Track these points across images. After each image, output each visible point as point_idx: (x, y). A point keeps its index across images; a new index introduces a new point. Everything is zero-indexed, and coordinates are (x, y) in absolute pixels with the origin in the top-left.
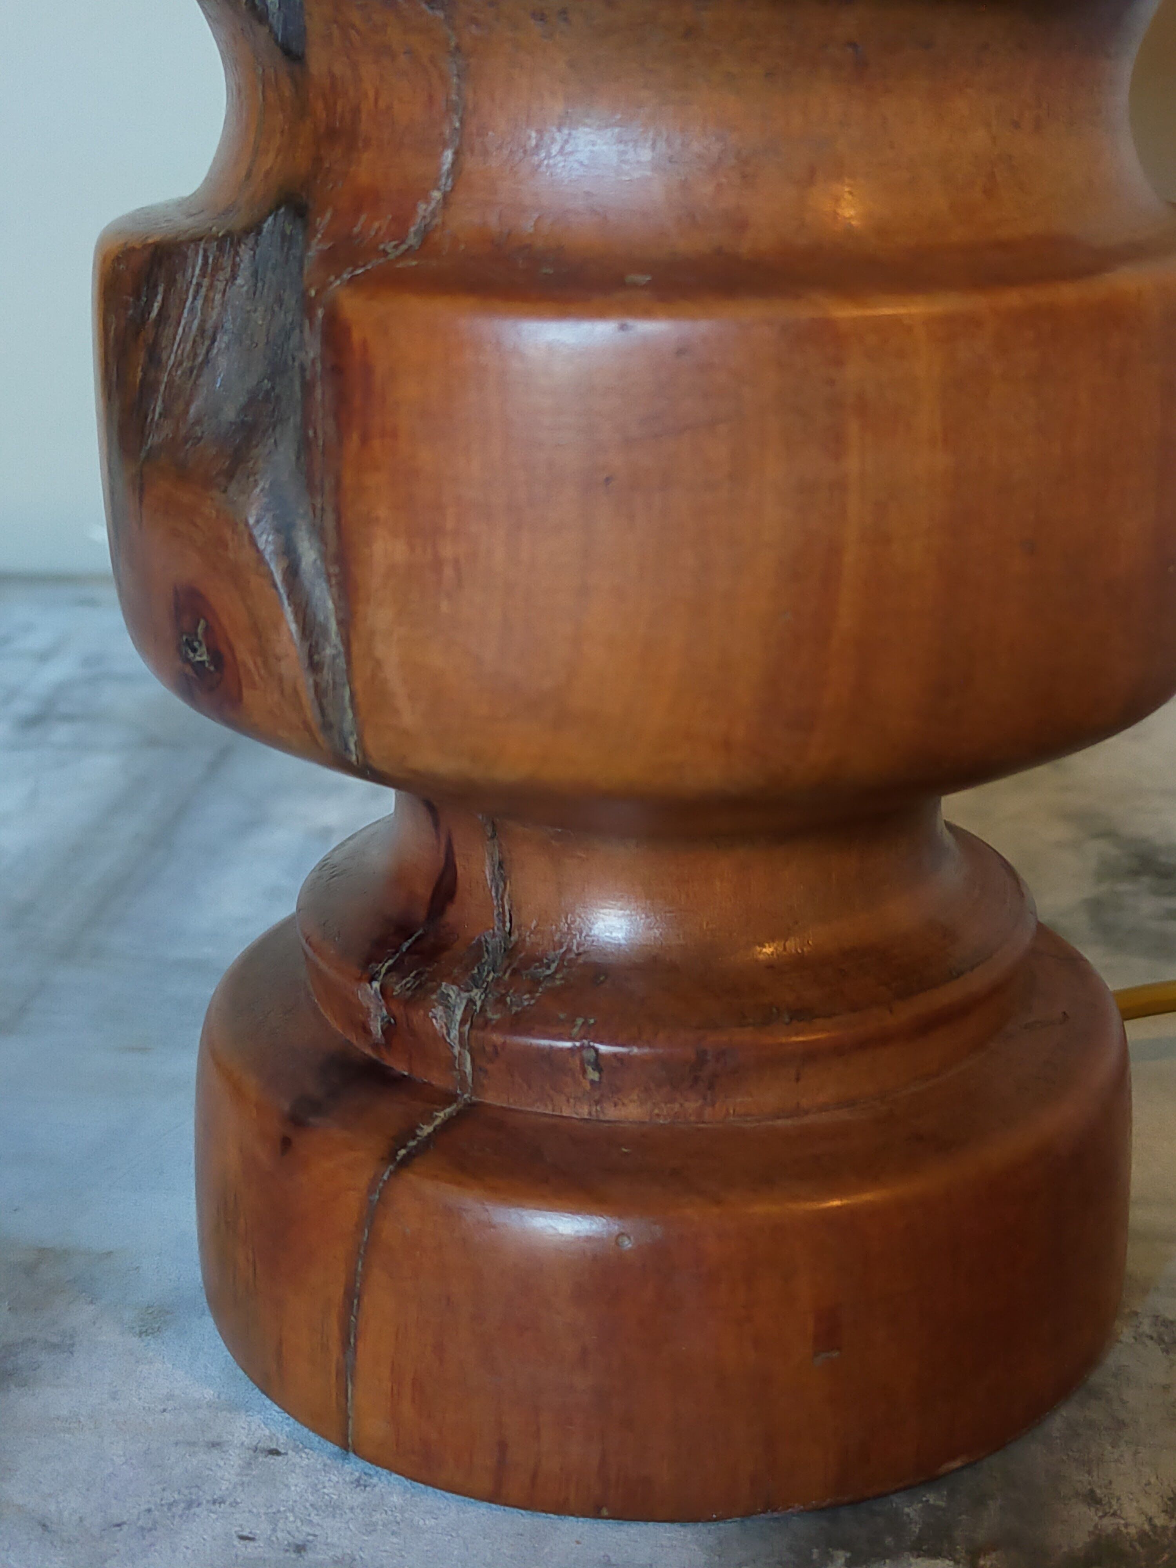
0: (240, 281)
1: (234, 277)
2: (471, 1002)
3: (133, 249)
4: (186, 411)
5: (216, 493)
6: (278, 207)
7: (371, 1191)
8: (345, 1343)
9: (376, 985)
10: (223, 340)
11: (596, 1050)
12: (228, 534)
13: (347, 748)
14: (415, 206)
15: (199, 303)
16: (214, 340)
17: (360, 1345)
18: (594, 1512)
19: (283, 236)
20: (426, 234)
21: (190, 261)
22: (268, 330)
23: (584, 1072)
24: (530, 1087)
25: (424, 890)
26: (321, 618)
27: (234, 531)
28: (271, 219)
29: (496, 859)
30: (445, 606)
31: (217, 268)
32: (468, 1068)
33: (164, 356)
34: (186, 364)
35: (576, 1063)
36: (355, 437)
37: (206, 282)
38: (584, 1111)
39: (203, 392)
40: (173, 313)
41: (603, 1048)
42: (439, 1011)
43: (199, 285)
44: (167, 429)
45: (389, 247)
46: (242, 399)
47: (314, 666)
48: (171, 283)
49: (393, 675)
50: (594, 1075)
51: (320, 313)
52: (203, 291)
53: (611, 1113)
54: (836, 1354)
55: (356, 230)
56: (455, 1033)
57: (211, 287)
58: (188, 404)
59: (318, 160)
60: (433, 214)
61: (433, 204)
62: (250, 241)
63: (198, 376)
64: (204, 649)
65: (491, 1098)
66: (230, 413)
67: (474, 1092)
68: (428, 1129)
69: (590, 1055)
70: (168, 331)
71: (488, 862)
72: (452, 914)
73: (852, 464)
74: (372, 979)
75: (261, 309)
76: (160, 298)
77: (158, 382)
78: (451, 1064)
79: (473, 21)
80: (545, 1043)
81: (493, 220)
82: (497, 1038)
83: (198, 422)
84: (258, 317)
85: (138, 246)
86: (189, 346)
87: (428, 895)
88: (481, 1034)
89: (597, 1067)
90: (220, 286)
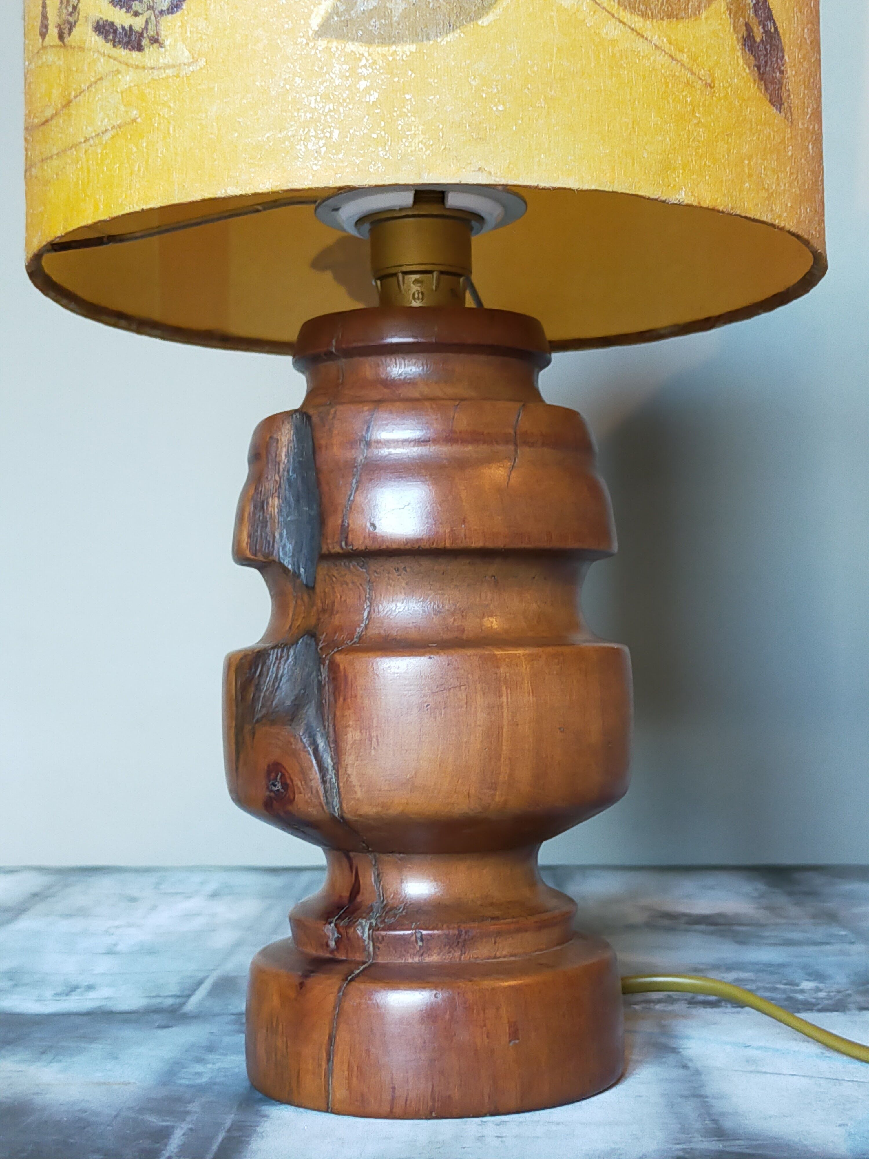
0: (290, 660)
1: (288, 658)
2: (371, 924)
3: (248, 655)
4: (272, 704)
5: (288, 727)
6: (304, 635)
7: (339, 992)
8: (328, 1060)
9: (332, 925)
10: (284, 680)
11: (421, 933)
12: (292, 740)
13: (334, 811)
14: (355, 630)
15: (275, 669)
16: (281, 680)
17: (335, 1058)
18: (429, 1117)
19: (307, 644)
20: (360, 638)
21: (271, 655)
22: (302, 674)
23: (417, 942)
24: (396, 952)
25: (346, 894)
26: (326, 765)
27: (295, 738)
28: (301, 640)
29: (376, 874)
30: (373, 753)
31: (281, 657)
32: (371, 949)
34: (270, 689)
35: (413, 938)
36: (341, 699)
37: (278, 662)
38: (416, 959)
39: (278, 697)
40: (265, 673)
41: (424, 932)
42: (359, 928)
44: (264, 711)
45: (348, 642)
46: (293, 698)
47: (324, 782)
48: (264, 663)
49: (354, 779)
50: (420, 944)
51: (327, 662)
52: (276, 664)
53: (427, 959)
54: (517, 1041)
55: (335, 638)
56: (366, 935)
57: (279, 663)
58: (272, 702)
59: (319, 619)
60: (362, 631)
61: (361, 628)
62: (294, 646)
63: (276, 692)
64: (280, 784)
65: (380, 960)
66: (288, 703)
67: (373, 959)
68: (357, 972)
69: (419, 935)
70: (263, 680)
71: (373, 876)
72: (359, 899)
73: (504, 699)
74: (330, 923)
75: (298, 669)
76: (260, 669)
77: (259, 697)
78: (365, 949)
79: (375, 571)
80: (401, 933)
81: (382, 632)
82: (383, 933)
83: (276, 707)
84: (297, 671)
85: (250, 653)
86: (271, 683)
87: (348, 894)
88: (377, 933)
89: (422, 939)
90: (282, 662)
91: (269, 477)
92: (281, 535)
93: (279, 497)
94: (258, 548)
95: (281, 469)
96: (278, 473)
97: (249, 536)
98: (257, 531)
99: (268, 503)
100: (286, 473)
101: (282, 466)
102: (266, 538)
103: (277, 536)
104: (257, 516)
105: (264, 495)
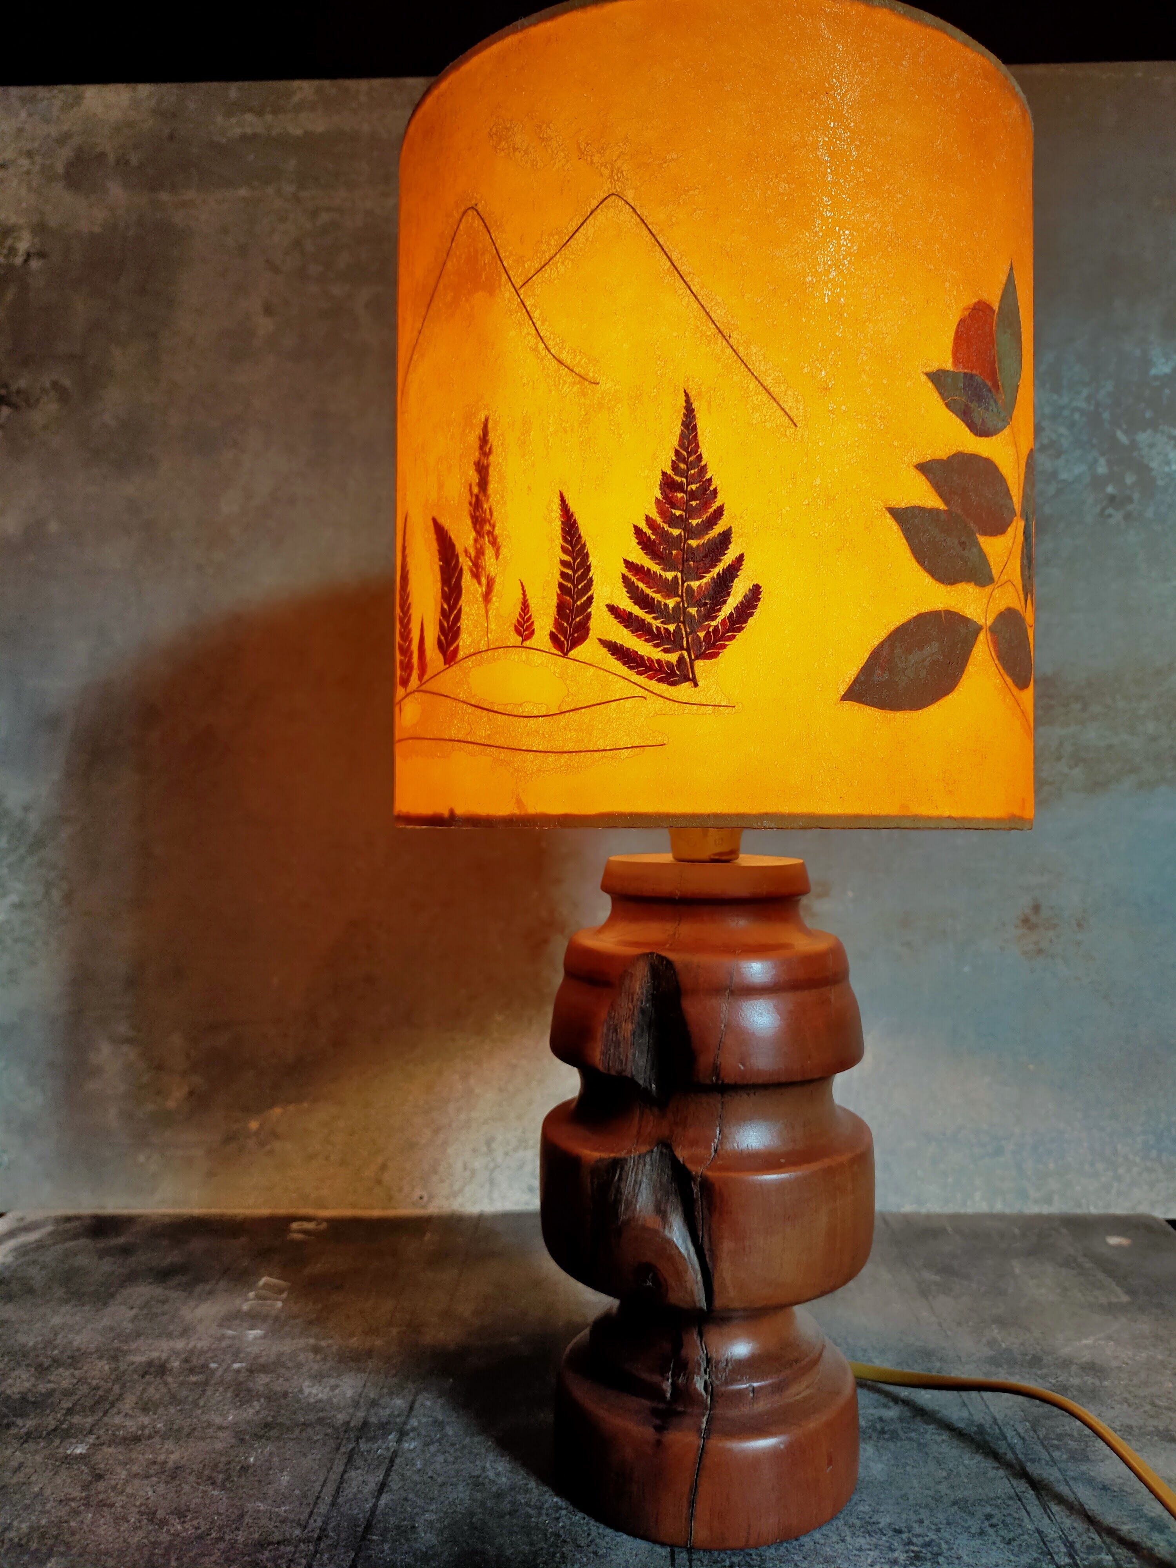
0: (647, 1166)
1: (645, 1165)
6: (659, 1144)
7: (698, 1450)
9: (670, 1381)
10: (644, 1185)
12: (666, 1245)
14: (711, 1144)
15: (633, 1174)
16: (641, 1184)
19: (662, 1152)
20: (717, 1152)
21: (629, 1161)
22: (659, 1181)
27: (669, 1244)
28: (656, 1148)
30: (746, 1259)
31: (638, 1163)
33: (623, 1191)
34: (632, 1193)
37: (635, 1167)
39: (640, 1201)
40: (624, 1177)
41: (755, 1385)
43: (633, 1168)
45: (708, 1156)
47: (697, 1282)
48: (622, 1168)
49: (728, 1282)
52: (635, 1170)
57: (638, 1168)
58: (635, 1206)
59: (672, 1131)
60: (717, 1146)
61: (716, 1143)
62: (650, 1155)
63: (637, 1197)
70: (622, 1183)
74: (668, 1380)
75: (656, 1174)
76: (618, 1173)
77: (621, 1199)
79: (730, 1095)
81: (735, 1146)
83: (640, 1211)
84: (655, 1177)
86: (632, 1187)
90: (641, 1166)
91: (623, 1005)
92: (634, 1055)
93: (632, 1023)
94: (611, 1065)
95: (635, 999)
96: (632, 1001)
97: (603, 1053)
98: (610, 1050)
99: (621, 1027)
100: (639, 1003)
101: (636, 997)
102: (619, 1057)
103: (630, 1056)
104: (611, 1037)
105: (618, 1020)
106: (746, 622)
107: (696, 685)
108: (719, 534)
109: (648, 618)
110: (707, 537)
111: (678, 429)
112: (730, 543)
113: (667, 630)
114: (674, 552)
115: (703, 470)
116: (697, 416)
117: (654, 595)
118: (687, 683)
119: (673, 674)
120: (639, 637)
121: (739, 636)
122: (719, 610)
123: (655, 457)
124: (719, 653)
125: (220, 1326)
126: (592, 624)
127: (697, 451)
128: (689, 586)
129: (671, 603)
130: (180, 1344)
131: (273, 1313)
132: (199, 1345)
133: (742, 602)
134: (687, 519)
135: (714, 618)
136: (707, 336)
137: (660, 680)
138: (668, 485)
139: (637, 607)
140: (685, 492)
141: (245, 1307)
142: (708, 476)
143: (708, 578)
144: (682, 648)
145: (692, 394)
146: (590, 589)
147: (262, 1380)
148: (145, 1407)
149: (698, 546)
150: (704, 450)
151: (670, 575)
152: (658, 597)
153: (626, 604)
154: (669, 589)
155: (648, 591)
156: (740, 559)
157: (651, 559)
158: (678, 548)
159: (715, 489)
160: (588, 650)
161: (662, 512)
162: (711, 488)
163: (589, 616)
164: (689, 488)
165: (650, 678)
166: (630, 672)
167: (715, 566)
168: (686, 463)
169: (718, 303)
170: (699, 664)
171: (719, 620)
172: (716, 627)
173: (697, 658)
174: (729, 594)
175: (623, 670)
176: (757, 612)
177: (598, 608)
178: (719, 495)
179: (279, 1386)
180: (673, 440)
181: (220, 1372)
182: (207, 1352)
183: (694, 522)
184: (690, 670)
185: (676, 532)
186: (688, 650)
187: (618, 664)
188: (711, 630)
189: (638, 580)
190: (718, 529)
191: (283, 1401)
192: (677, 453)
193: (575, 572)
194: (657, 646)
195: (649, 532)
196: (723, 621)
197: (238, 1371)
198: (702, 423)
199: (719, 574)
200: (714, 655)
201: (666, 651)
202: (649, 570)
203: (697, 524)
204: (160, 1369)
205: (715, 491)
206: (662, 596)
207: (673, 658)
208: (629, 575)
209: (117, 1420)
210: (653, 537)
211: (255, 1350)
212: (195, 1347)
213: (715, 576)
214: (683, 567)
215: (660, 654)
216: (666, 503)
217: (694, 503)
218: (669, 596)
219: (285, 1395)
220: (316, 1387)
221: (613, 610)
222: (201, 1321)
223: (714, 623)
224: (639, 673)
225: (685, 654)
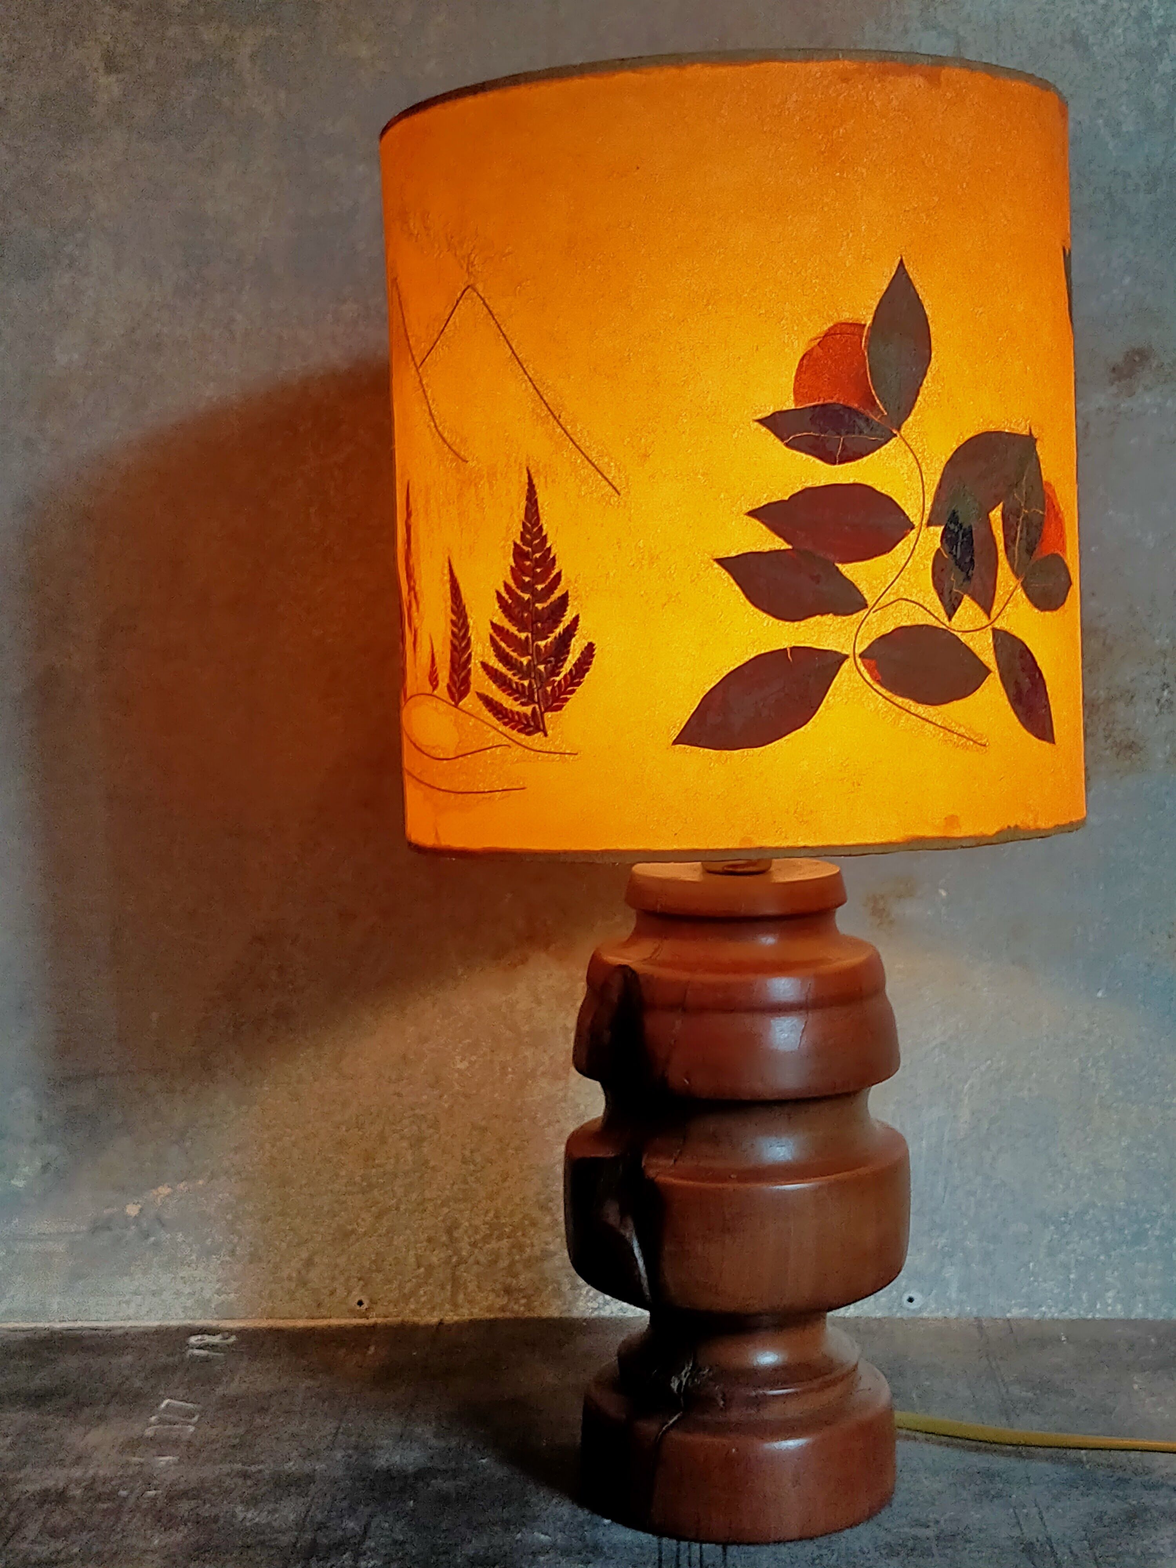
23: (720, 1401)
24: (703, 1407)
32: (682, 1403)
35: (717, 1398)
50: (723, 1402)
53: (728, 1415)
60: (678, 1156)
61: (677, 1153)
68: (671, 1422)
69: (721, 1396)
89: (724, 1399)
106: (583, 677)
107: (546, 735)
108: (559, 598)
109: (510, 674)
110: (549, 601)
111: (524, 503)
112: (568, 605)
113: (523, 685)
114: (526, 615)
115: (544, 539)
116: (538, 491)
117: (512, 654)
118: (539, 733)
119: (528, 725)
120: (504, 691)
121: (579, 689)
122: (562, 666)
123: (508, 529)
124: (563, 706)
125: (121, 1452)
126: (472, 678)
127: (539, 523)
128: (537, 646)
129: (525, 661)
130: (77, 1472)
131: (185, 1438)
132: (101, 1473)
133: (579, 659)
134: (533, 585)
135: (558, 675)
136: (542, 418)
137: (520, 731)
138: (519, 554)
139: (501, 665)
140: (531, 560)
141: (149, 1432)
142: (548, 545)
143: (552, 637)
144: (534, 702)
145: (532, 471)
146: (469, 648)
147: (184, 1507)
148: (54, 1533)
149: (543, 608)
150: (543, 521)
151: (523, 636)
152: (514, 655)
153: (494, 663)
154: (523, 647)
155: (508, 650)
156: (576, 619)
157: (510, 621)
158: (528, 611)
159: (554, 557)
160: (470, 702)
161: (515, 579)
162: (551, 556)
163: (469, 672)
164: (534, 556)
165: (513, 728)
166: (498, 722)
167: (556, 627)
168: (530, 533)
169: (548, 387)
170: (548, 715)
171: (562, 675)
172: (560, 682)
173: (546, 710)
174: (568, 653)
175: (495, 722)
176: (592, 668)
177: (475, 664)
178: (557, 562)
179: (206, 1511)
180: (520, 513)
181: (132, 1500)
182: (111, 1479)
183: (539, 587)
184: (540, 720)
185: (526, 596)
186: (538, 703)
187: (490, 715)
188: (556, 684)
189: (501, 640)
190: (557, 594)
191: (214, 1527)
192: (524, 525)
193: (460, 630)
194: (516, 699)
195: (506, 597)
196: (565, 676)
197: (154, 1499)
198: (542, 497)
199: (560, 634)
200: (560, 708)
201: (523, 704)
202: (508, 631)
203: (542, 589)
204: (61, 1497)
205: (554, 559)
206: (518, 654)
207: (528, 710)
208: (494, 635)
209: (24, 1546)
210: (510, 601)
211: (171, 1477)
212: (96, 1474)
213: (557, 635)
214: (532, 628)
215: (519, 707)
216: (517, 571)
217: (538, 570)
218: (523, 656)
219: (216, 1519)
220: (251, 1512)
221: (485, 666)
222: (95, 1448)
223: (558, 679)
224: (505, 724)
225: (537, 706)
